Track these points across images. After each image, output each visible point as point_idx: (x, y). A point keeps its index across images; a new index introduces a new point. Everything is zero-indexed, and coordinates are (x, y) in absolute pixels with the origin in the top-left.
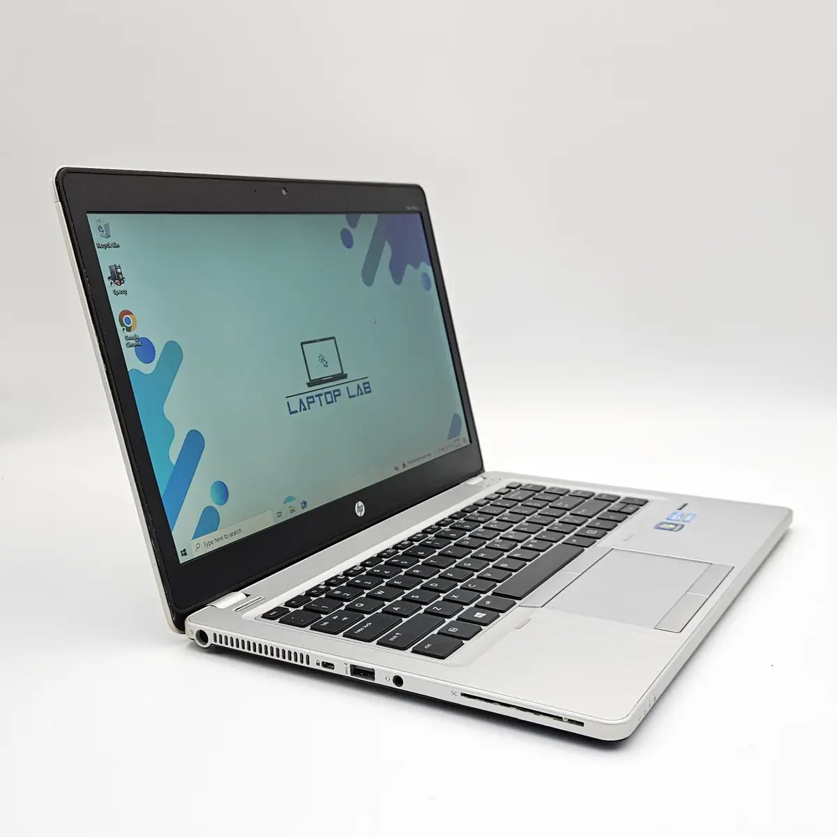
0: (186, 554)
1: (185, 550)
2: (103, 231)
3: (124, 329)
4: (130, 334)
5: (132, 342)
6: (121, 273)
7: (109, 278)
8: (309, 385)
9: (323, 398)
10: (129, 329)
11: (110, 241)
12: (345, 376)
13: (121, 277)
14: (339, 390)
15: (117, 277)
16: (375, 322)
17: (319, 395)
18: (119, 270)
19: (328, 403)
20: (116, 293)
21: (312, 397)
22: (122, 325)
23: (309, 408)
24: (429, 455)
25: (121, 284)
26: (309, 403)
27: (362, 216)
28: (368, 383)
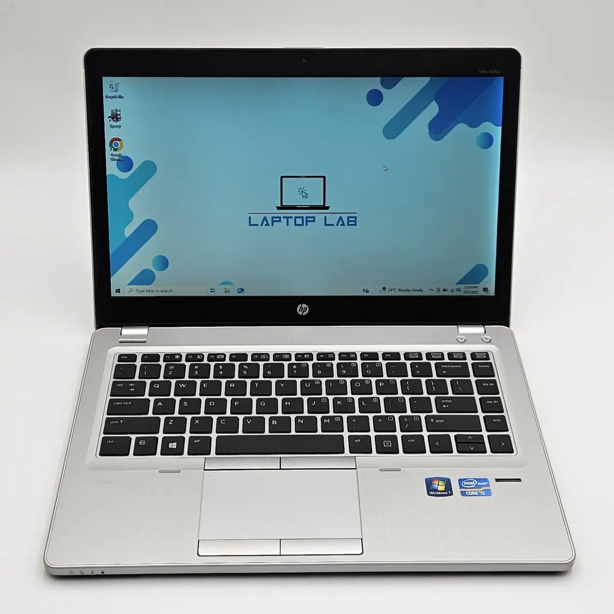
0: (119, 292)
1: (119, 290)
2: (113, 88)
3: (111, 149)
4: (115, 153)
5: (115, 158)
6: (120, 115)
7: (109, 117)
8: (278, 208)
9: (291, 221)
10: (115, 150)
11: (117, 94)
12: (327, 208)
13: (119, 117)
14: (314, 218)
15: (115, 117)
16: (386, 170)
17: (287, 218)
18: (119, 113)
19: (296, 225)
20: (112, 127)
21: (280, 218)
22: (111, 146)
23: (273, 225)
24: (421, 290)
25: (118, 121)
26: (273, 221)
27: (405, 79)
28: (355, 217)
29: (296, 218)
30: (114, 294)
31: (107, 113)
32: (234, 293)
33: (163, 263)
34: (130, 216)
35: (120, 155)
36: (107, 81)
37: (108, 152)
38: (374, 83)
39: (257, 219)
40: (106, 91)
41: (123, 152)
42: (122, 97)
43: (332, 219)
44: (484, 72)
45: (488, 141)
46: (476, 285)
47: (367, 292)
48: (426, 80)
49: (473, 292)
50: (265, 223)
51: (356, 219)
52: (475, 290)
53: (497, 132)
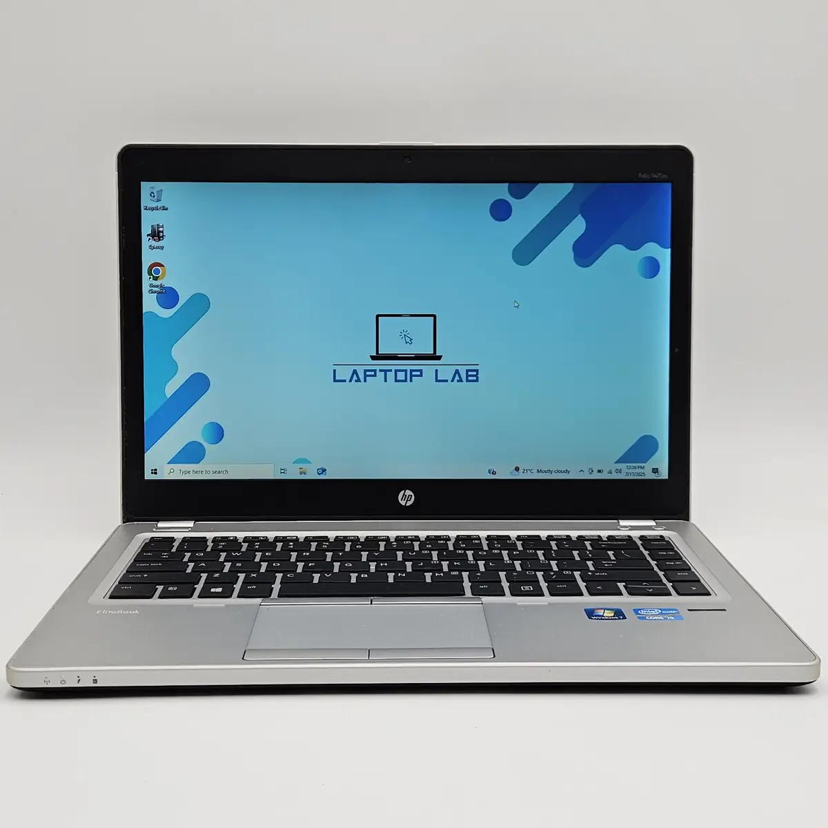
0: (156, 473)
1: (156, 470)
2: (154, 196)
3: (150, 278)
4: (155, 283)
5: (155, 289)
6: (162, 232)
7: (148, 235)
8: (373, 358)
9: (391, 375)
10: (156, 279)
11: (159, 204)
12: (439, 358)
13: (161, 234)
14: (421, 371)
15: (157, 234)
16: (517, 307)
17: (385, 371)
18: (161, 229)
19: (396, 381)
20: (152, 248)
21: (375, 371)
22: (150, 273)
23: (365, 381)
24: (567, 472)
25: (159, 240)
26: (366, 376)
27: (540, 184)
28: (477, 371)
29: (396, 371)
30: (148, 476)
31: (146, 230)
32: (312, 475)
33: (218, 433)
34: (173, 368)
35: (161, 286)
36: (146, 187)
37: (146, 281)
38: (500, 191)
39: (345, 373)
40: (145, 200)
41: (166, 282)
42: (167, 209)
43: (446, 373)
44: (645, 176)
45: (652, 268)
46: (642, 465)
47: (494, 473)
48: (569, 187)
49: (639, 474)
50: (355, 378)
51: (477, 374)
52: (640, 471)
53: (665, 257)
